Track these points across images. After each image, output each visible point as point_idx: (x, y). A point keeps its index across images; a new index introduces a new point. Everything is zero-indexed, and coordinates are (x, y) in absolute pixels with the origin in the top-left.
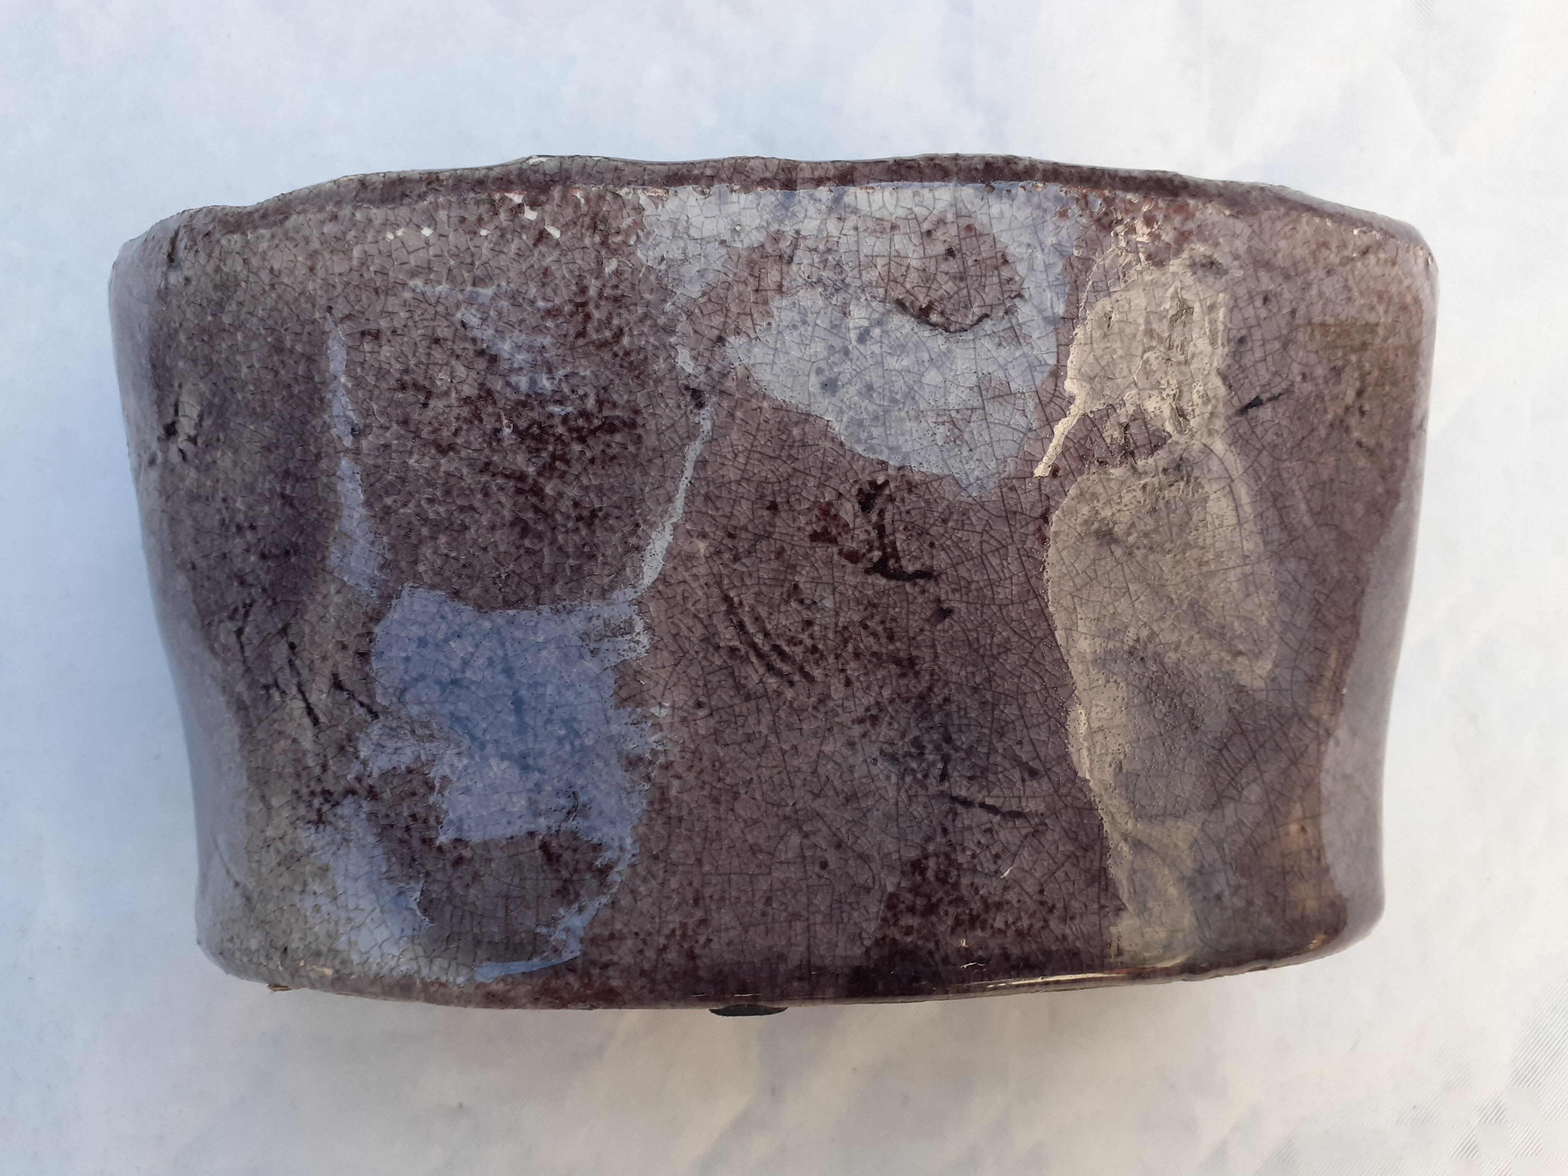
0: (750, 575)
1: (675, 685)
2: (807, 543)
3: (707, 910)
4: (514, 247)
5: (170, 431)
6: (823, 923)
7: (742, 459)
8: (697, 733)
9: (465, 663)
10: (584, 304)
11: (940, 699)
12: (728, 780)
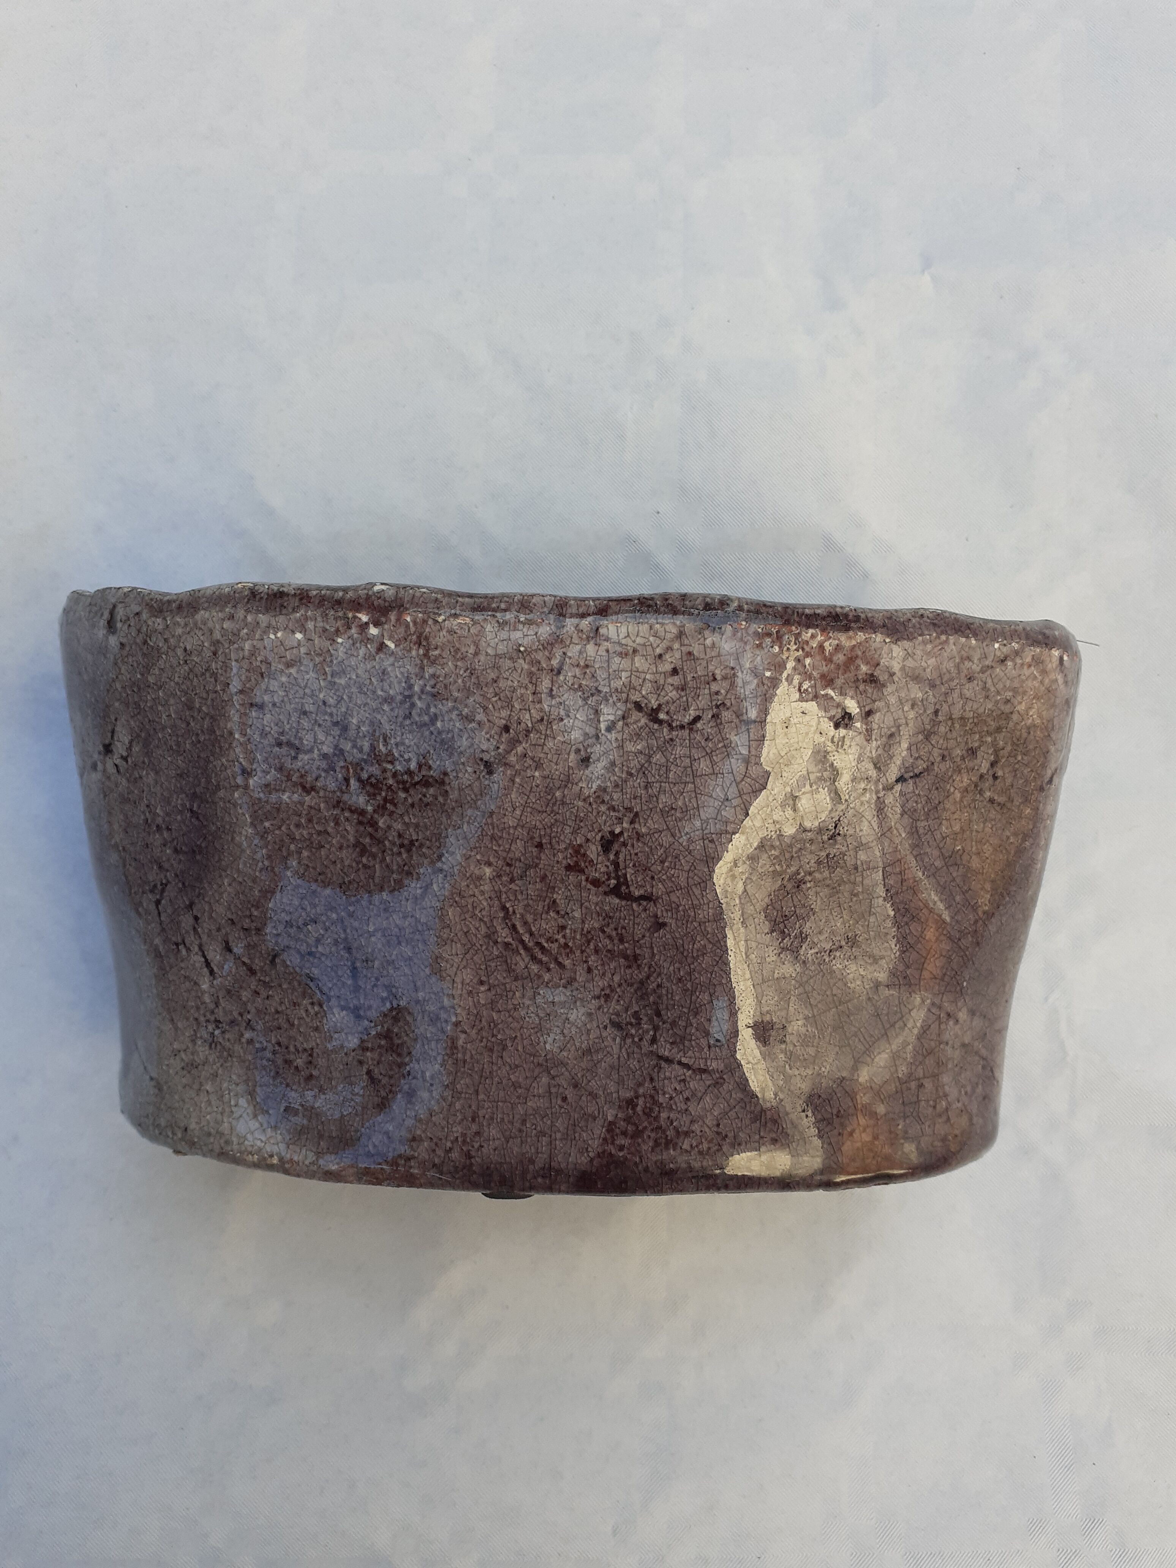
0: (522, 893)
1: (464, 967)
2: (563, 872)
3: (481, 1125)
4: (362, 651)
5: (108, 749)
6: (561, 1140)
7: (518, 812)
8: (479, 1002)
9: (318, 940)
10: (410, 697)
11: (655, 985)
12: (499, 1037)
